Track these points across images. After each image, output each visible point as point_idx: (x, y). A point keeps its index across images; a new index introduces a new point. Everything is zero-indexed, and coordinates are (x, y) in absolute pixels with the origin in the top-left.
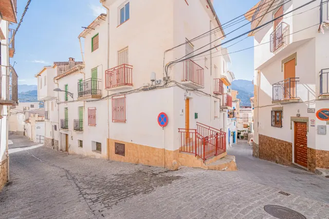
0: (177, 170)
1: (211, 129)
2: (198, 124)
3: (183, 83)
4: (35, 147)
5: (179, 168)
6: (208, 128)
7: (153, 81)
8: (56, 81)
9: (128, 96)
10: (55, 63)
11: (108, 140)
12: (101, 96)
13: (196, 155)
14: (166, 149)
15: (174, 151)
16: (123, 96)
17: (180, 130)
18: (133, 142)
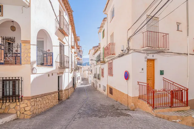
0: (134, 110)
1: (174, 84)
2: (164, 79)
3: (143, 49)
4: (88, 85)
5: (135, 110)
6: (172, 83)
7: (122, 51)
8: (93, 56)
9: (114, 61)
10: (93, 47)
11: (107, 85)
12: (105, 62)
13: (148, 103)
14: (128, 95)
15: (133, 97)
16: (111, 61)
17: (139, 83)
18: (115, 88)
